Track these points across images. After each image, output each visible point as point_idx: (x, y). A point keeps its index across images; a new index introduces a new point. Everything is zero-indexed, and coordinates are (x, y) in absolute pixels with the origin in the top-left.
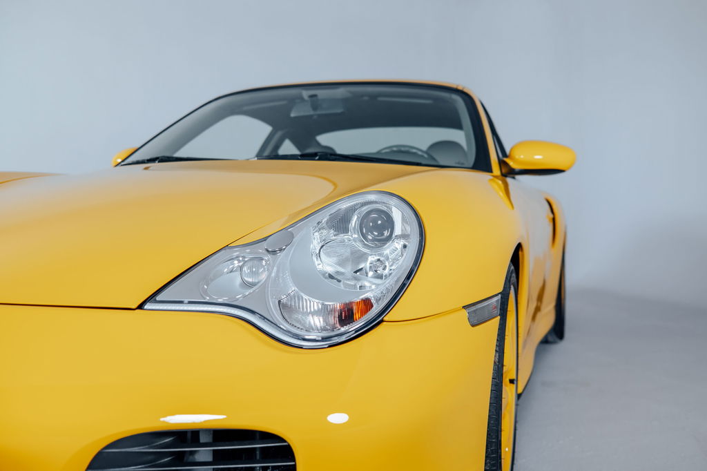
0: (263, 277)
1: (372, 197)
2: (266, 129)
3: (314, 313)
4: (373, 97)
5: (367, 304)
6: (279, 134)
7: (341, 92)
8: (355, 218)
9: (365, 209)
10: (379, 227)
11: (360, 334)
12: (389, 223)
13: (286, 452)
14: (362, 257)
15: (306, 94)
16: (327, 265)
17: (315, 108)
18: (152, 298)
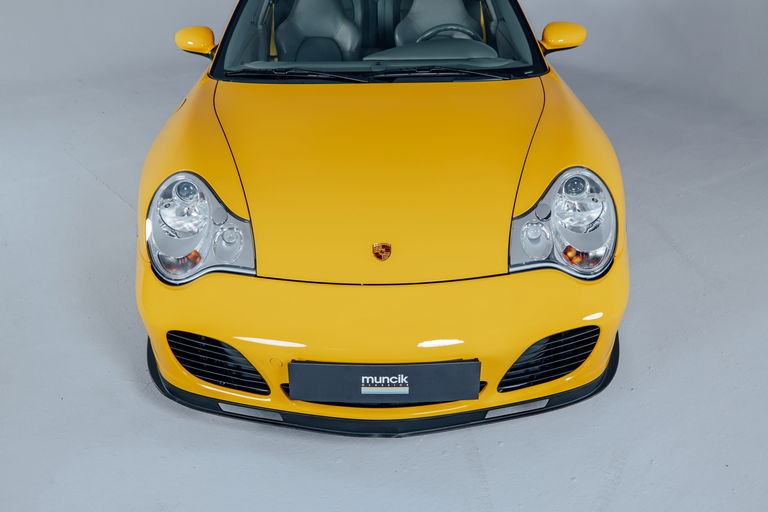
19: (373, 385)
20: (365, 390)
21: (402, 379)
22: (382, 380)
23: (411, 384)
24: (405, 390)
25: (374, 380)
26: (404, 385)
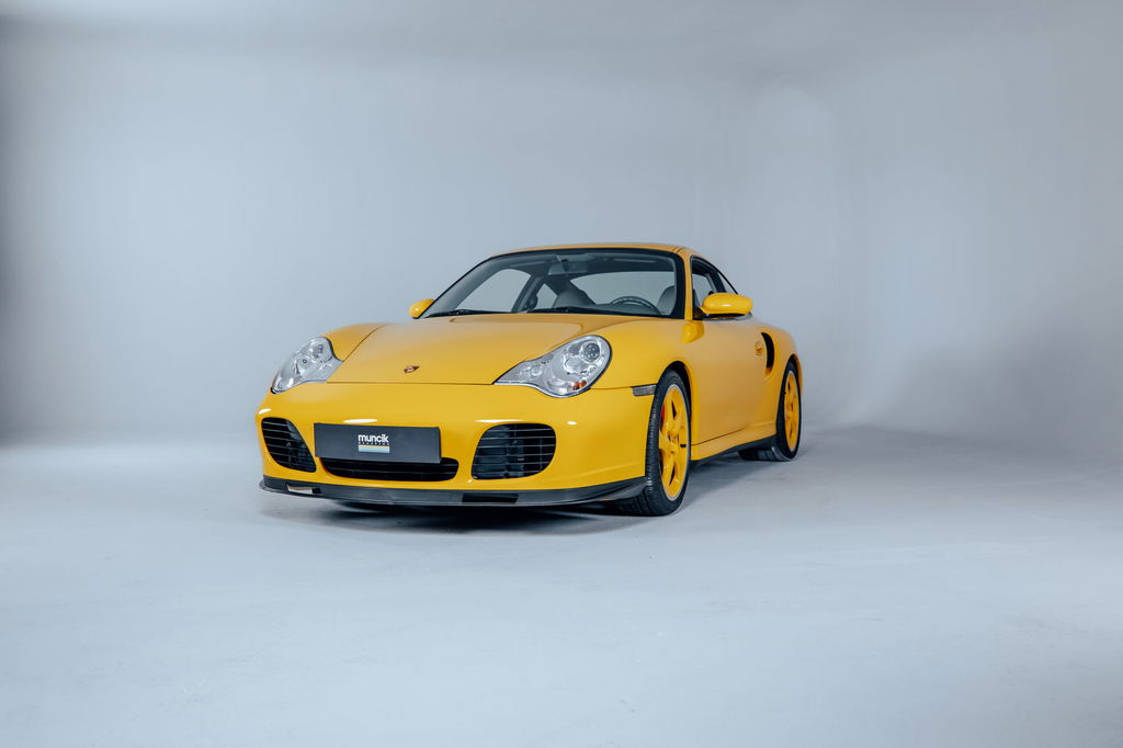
0: (540, 373)
1: (588, 338)
2: (526, 277)
3: (562, 387)
4: (611, 259)
5: (584, 383)
6: (537, 280)
7: (586, 256)
8: (582, 348)
9: (586, 344)
10: (593, 351)
11: (580, 393)
12: (598, 350)
13: (552, 432)
14: (585, 366)
15: (560, 258)
16: (568, 369)
17: (566, 270)
18: (496, 381)
19: (366, 443)
20: (362, 448)
21: (385, 439)
22: (372, 437)
23: (391, 443)
24: (386, 449)
25: (366, 437)
26: (386, 444)
